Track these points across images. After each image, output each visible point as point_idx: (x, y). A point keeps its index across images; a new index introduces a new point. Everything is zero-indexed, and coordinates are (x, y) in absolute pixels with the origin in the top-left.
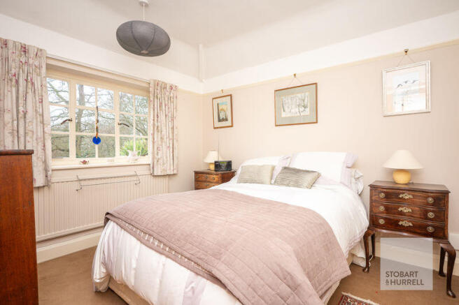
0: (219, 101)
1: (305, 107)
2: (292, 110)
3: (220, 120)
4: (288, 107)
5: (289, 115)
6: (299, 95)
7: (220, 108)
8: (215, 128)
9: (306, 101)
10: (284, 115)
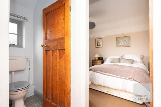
0: (98, 40)
1: (126, 42)
2: (122, 43)
3: (98, 45)
4: (121, 42)
5: (121, 44)
6: (124, 39)
7: (98, 42)
8: (96, 48)
9: (126, 40)
10: (119, 44)
